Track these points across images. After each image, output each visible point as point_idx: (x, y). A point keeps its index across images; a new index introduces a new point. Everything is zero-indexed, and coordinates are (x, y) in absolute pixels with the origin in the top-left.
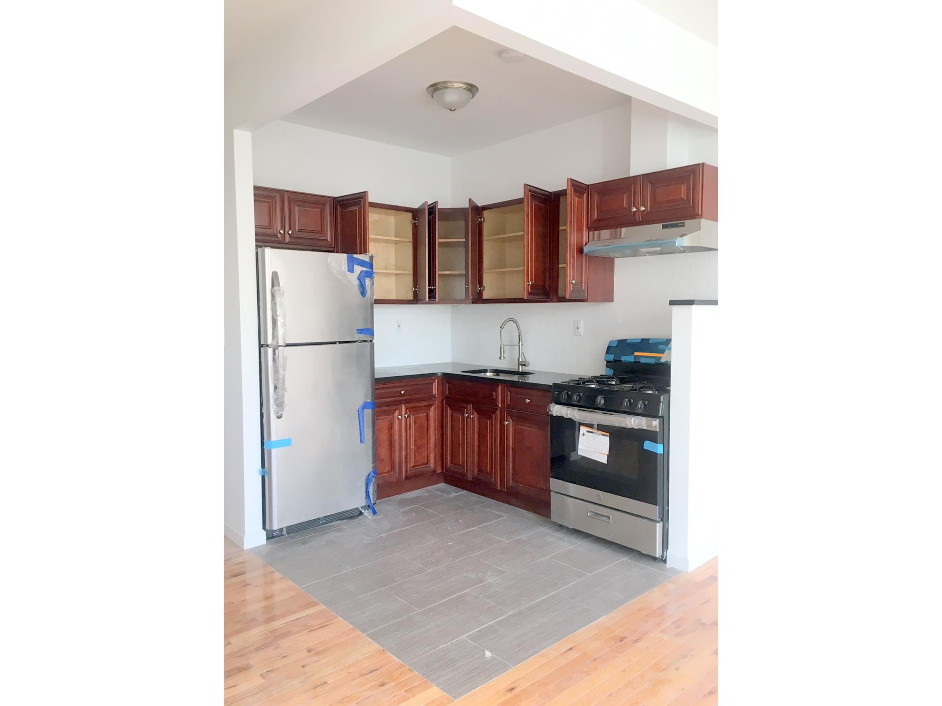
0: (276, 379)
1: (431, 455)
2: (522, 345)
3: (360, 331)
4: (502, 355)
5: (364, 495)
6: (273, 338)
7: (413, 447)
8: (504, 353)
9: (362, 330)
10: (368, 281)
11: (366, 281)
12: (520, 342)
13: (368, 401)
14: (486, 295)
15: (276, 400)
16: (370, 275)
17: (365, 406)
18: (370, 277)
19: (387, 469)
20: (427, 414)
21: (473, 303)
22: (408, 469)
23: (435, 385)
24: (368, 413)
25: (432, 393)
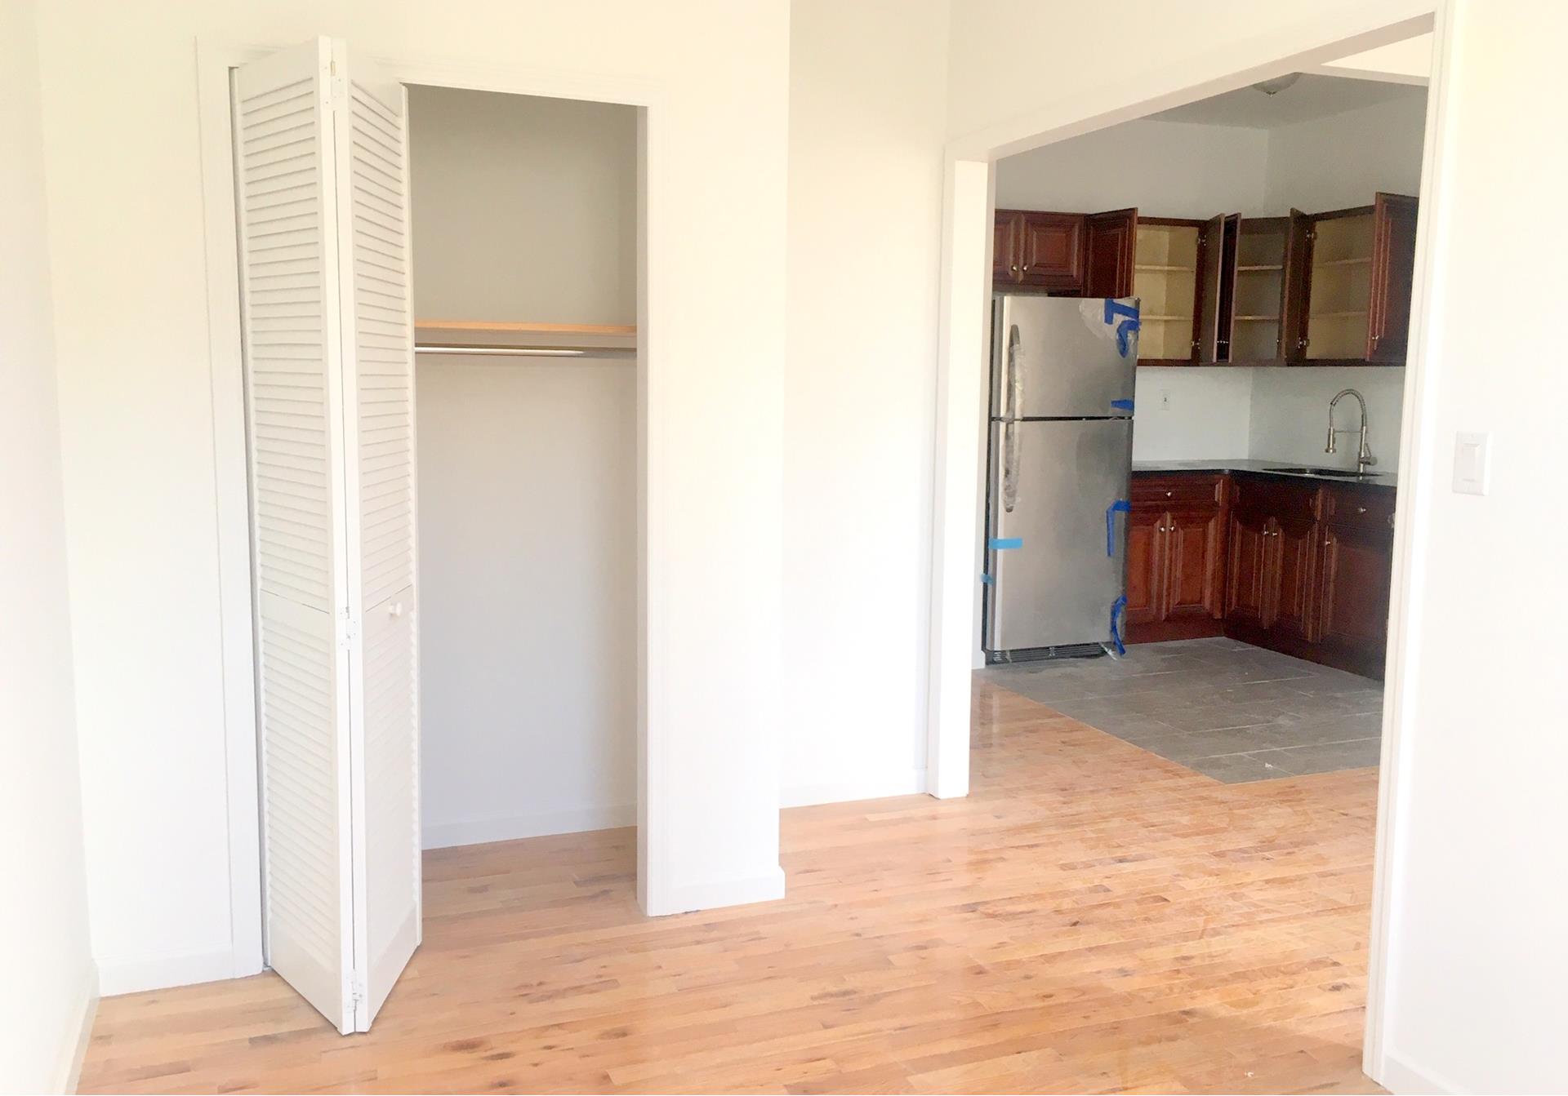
0: (1008, 461)
1: (1206, 591)
2: (1366, 432)
3: (1116, 404)
4: (1331, 446)
5: (1109, 627)
6: (1008, 409)
7: (1179, 574)
8: (1334, 442)
9: (1119, 402)
10: (1130, 336)
11: (1129, 335)
12: (1364, 427)
13: (1121, 500)
14: (1310, 354)
15: (1006, 488)
16: (1134, 326)
17: (1117, 506)
18: (1135, 329)
19: (1142, 601)
20: (1204, 530)
21: (1288, 365)
22: (1171, 606)
23: (1219, 489)
24: (1121, 515)
25: (1214, 499)
